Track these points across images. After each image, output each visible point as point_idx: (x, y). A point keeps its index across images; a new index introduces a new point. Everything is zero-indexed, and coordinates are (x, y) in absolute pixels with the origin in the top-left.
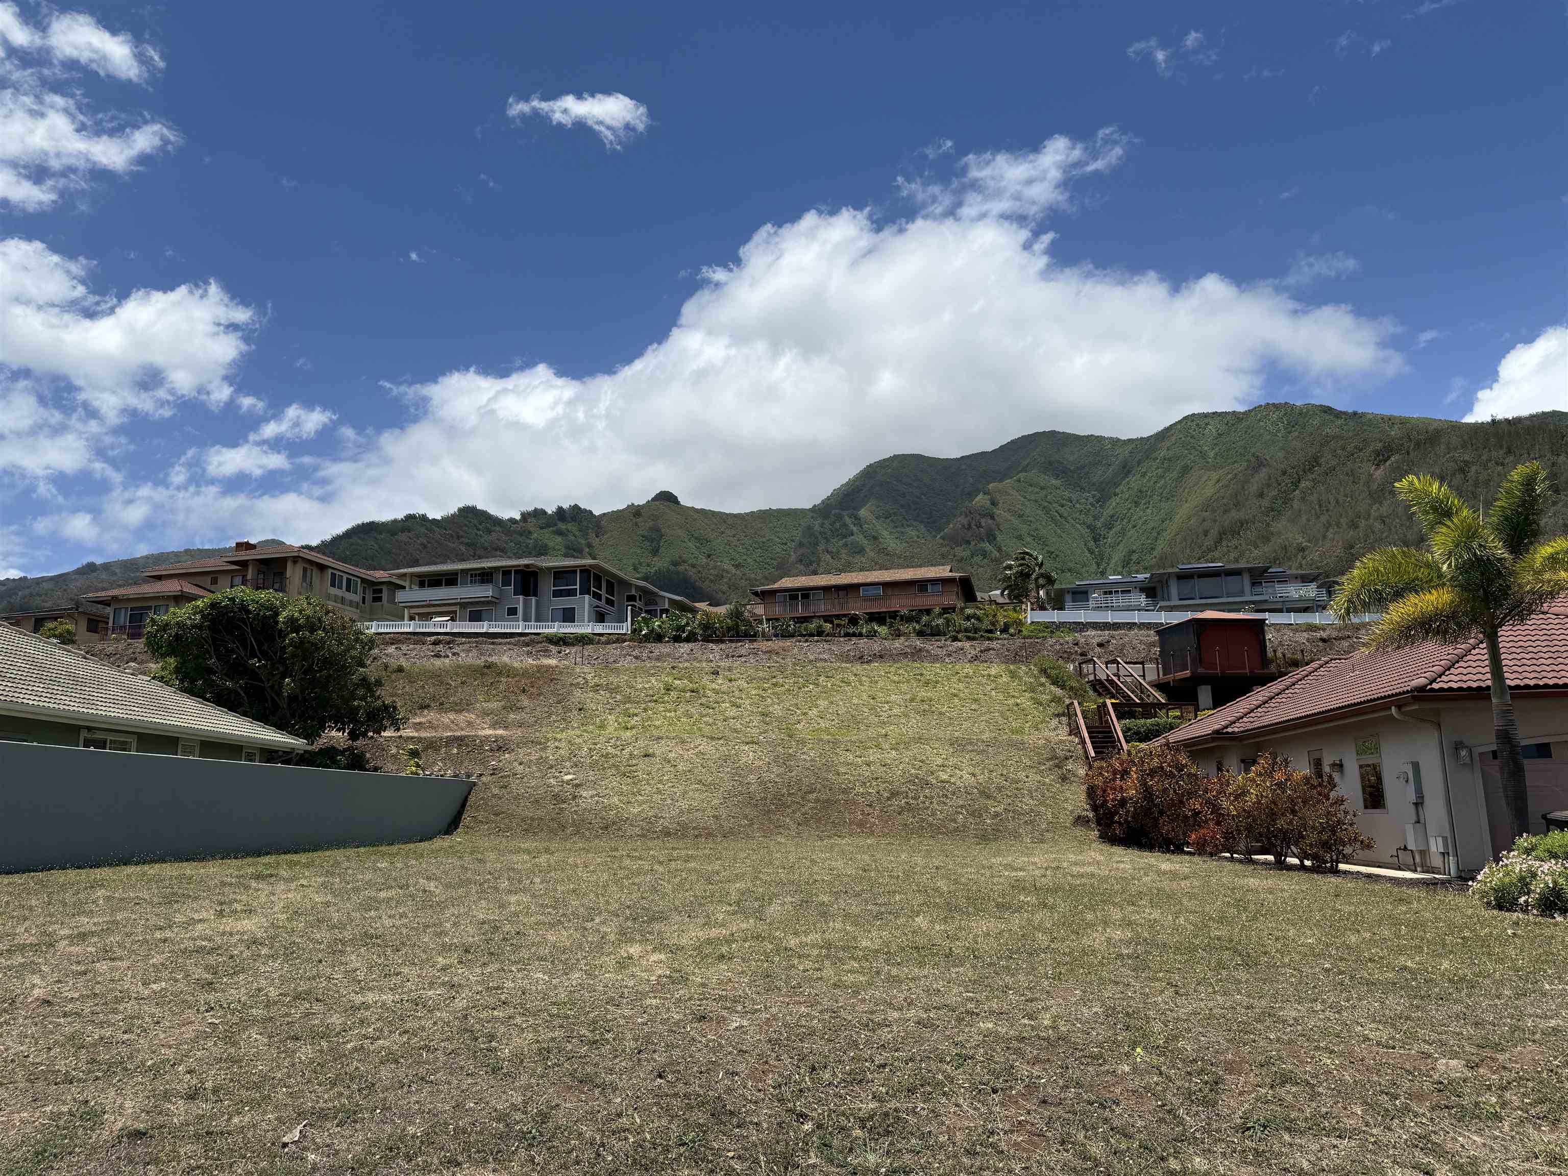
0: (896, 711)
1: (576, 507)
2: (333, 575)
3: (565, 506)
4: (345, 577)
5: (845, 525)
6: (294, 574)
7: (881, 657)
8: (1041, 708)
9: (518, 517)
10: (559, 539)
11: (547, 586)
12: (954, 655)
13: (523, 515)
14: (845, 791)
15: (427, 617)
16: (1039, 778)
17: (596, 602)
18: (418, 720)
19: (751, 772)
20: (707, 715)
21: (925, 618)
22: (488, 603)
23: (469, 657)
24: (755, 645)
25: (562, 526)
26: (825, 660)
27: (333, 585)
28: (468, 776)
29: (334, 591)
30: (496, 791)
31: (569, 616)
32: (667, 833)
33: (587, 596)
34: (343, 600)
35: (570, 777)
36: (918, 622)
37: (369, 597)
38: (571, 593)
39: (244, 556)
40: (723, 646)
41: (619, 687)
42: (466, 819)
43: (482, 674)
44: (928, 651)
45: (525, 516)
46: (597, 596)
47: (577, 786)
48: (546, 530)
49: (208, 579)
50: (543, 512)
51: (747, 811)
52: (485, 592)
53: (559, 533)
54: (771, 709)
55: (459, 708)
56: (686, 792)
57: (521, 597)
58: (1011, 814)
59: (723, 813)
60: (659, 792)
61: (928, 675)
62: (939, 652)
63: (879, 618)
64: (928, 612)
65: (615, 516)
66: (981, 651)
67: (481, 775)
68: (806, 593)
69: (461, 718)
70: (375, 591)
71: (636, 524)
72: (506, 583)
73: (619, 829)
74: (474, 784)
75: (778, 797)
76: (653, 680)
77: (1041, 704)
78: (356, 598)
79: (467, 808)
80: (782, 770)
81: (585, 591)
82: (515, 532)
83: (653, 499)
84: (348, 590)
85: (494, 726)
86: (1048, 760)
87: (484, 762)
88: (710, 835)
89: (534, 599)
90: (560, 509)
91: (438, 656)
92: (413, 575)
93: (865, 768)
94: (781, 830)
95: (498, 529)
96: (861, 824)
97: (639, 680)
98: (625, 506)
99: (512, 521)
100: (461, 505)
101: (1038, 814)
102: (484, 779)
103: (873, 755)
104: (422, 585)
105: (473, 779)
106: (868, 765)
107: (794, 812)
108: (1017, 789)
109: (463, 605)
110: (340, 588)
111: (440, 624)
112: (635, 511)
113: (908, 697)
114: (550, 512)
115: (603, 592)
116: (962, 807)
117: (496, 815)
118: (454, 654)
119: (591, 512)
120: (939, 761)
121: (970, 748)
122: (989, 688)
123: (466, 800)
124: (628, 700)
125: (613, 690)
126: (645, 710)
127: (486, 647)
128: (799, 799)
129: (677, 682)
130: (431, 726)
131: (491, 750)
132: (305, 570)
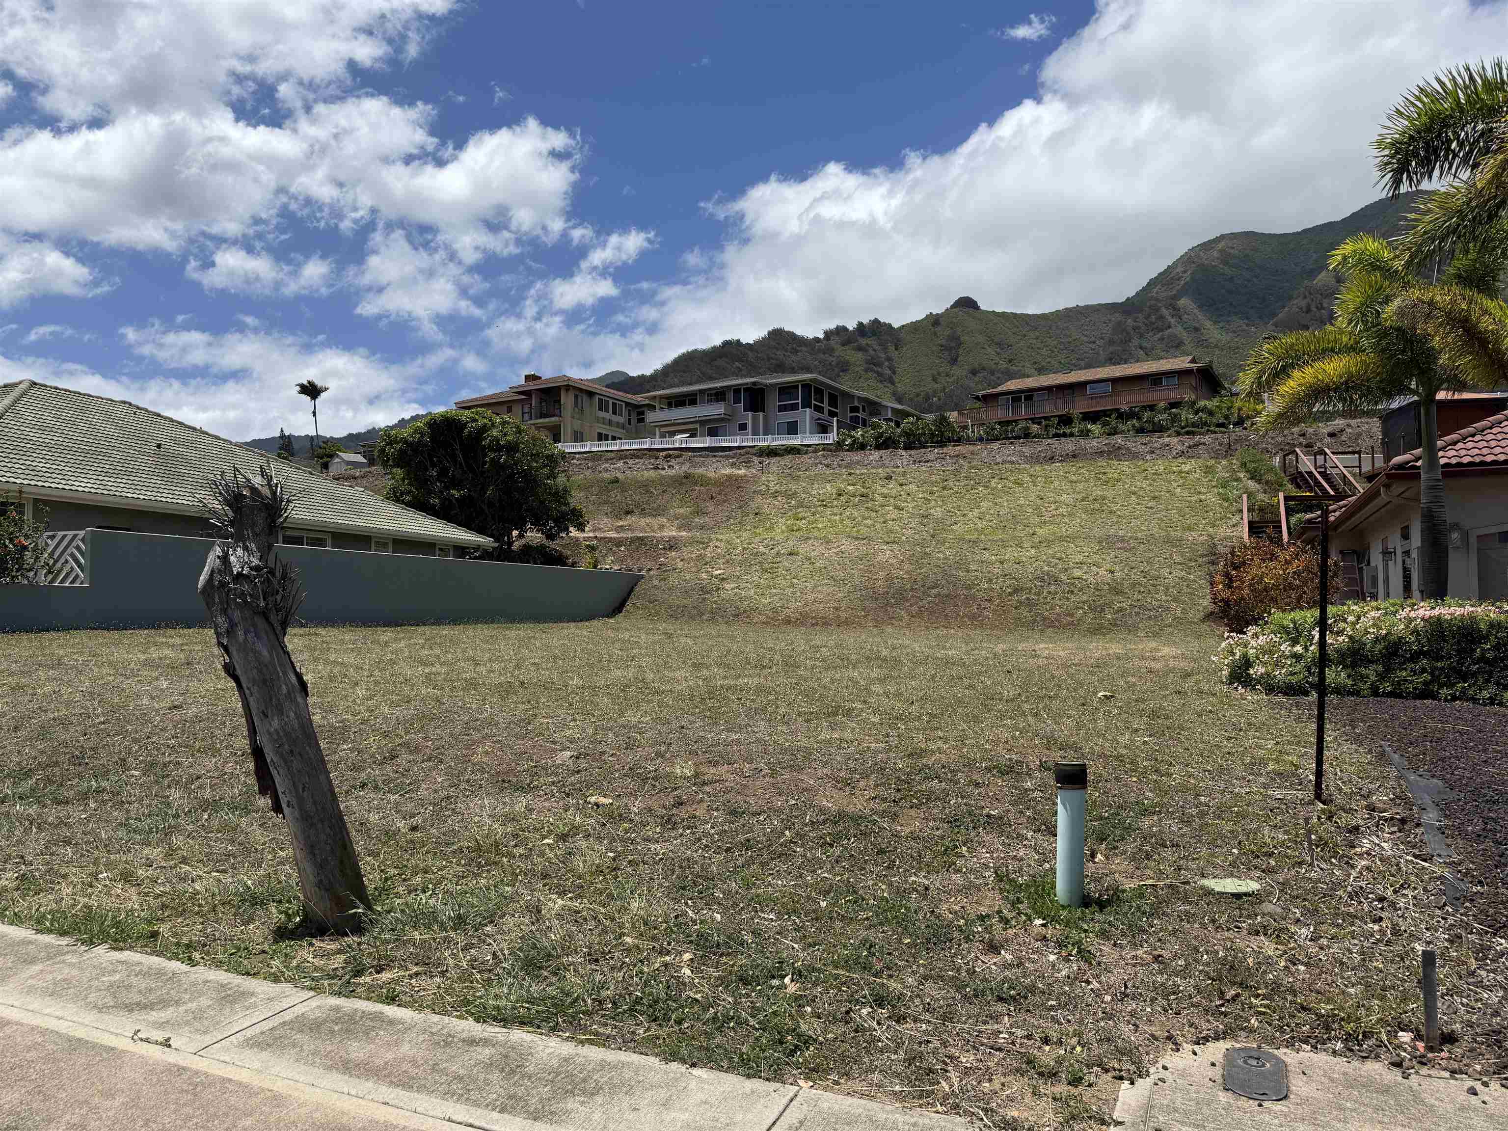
0: (1063, 510)
1: (876, 322)
2: (600, 400)
3: (865, 321)
4: (611, 402)
5: (1162, 317)
6: (567, 400)
7: (1074, 456)
8: (1226, 504)
9: (821, 336)
10: (860, 355)
11: (773, 401)
12: (1158, 452)
13: (826, 333)
14: (969, 588)
15: (672, 434)
16: (1183, 573)
17: (818, 415)
18: (621, 523)
19: (882, 569)
20: (869, 518)
21: (1146, 415)
22: (723, 420)
23: (678, 469)
24: (945, 450)
25: (863, 342)
26: (1012, 462)
27: (600, 409)
28: (640, 571)
29: (602, 414)
30: (656, 582)
31: (792, 429)
32: (788, 622)
33: (808, 410)
34: (610, 423)
35: (719, 572)
36: (1139, 419)
37: (634, 418)
38: (794, 407)
39: (533, 386)
40: (913, 452)
41: (796, 493)
42: (629, 605)
43: (681, 484)
44: (1128, 449)
45: (828, 334)
46: (818, 409)
47: (723, 579)
48: (847, 347)
49: (505, 408)
50: (844, 329)
51: (867, 603)
52: (717, 410)
53: (860, 349)
54: (932, 511)
55: (658, 512)
56: (816, 586)
57: (750, 414)
58: (1136, 610)
59: (844, 605)
60: (792, 585)
61: (1112, 473)
62: (1141, 449)
63: (1092, 417)
64: (1152, 408)
65: (914, 327)
66: (1190, 447)
67: (650, 570)
68: (1029, 394)
69: (655, 522)
70: (640, 413)
71: (935, 334)
72: (737, 401)
73: (748, 617)
74: (642, 577)
75: (901, 591)
76: (828, 486)
77: (1226, 500)
78: (621, 420)
79: (632, 596)
80: (911, 567)
81: (806, 404)
82: (819, 351)
83: (952, 307)
84: (614, 413)
85: (679, 528)
86: (1202, 556)
87: (655, 559)
88: (826, 624)
89: (761, 414)
90: (860, 324)
91: (656, 468)
92: (661, 397)
93: (997, 565)
94: (894, 621)
95: (804, 349)
96: (973, 617)
97: (816, 486)
98: (924, 316)
99: (817, 340)
100: (771, 329)
101: (1168, 609)
102: (652, 573)
103: (1010, 554)
104: (670, 405)
105: (643, 573)
106: (1002, 563)
107: (911, 606)
108: (1153, 585)
109: (703, 423)
110: (607, 411)
111: (680, 440)
112: (934, 320)
113: (1080, 496)
114: (851, 329)
115: (826, 406)
116: (1084, 602)
117: (651, 602)
118: (669, 467)
119: (890, 325)
120: (1079, 558)
121: (1120, 545)
122: (1175, 485)
123: (631, 590)
124: (801, 504)
125: (790, 495)
126: (814, 514)
127: (697, 460)
128: (920, 594)
129: (851, 488)
130: (631, 528)
131: (664, 548)
132: (576, 397)
